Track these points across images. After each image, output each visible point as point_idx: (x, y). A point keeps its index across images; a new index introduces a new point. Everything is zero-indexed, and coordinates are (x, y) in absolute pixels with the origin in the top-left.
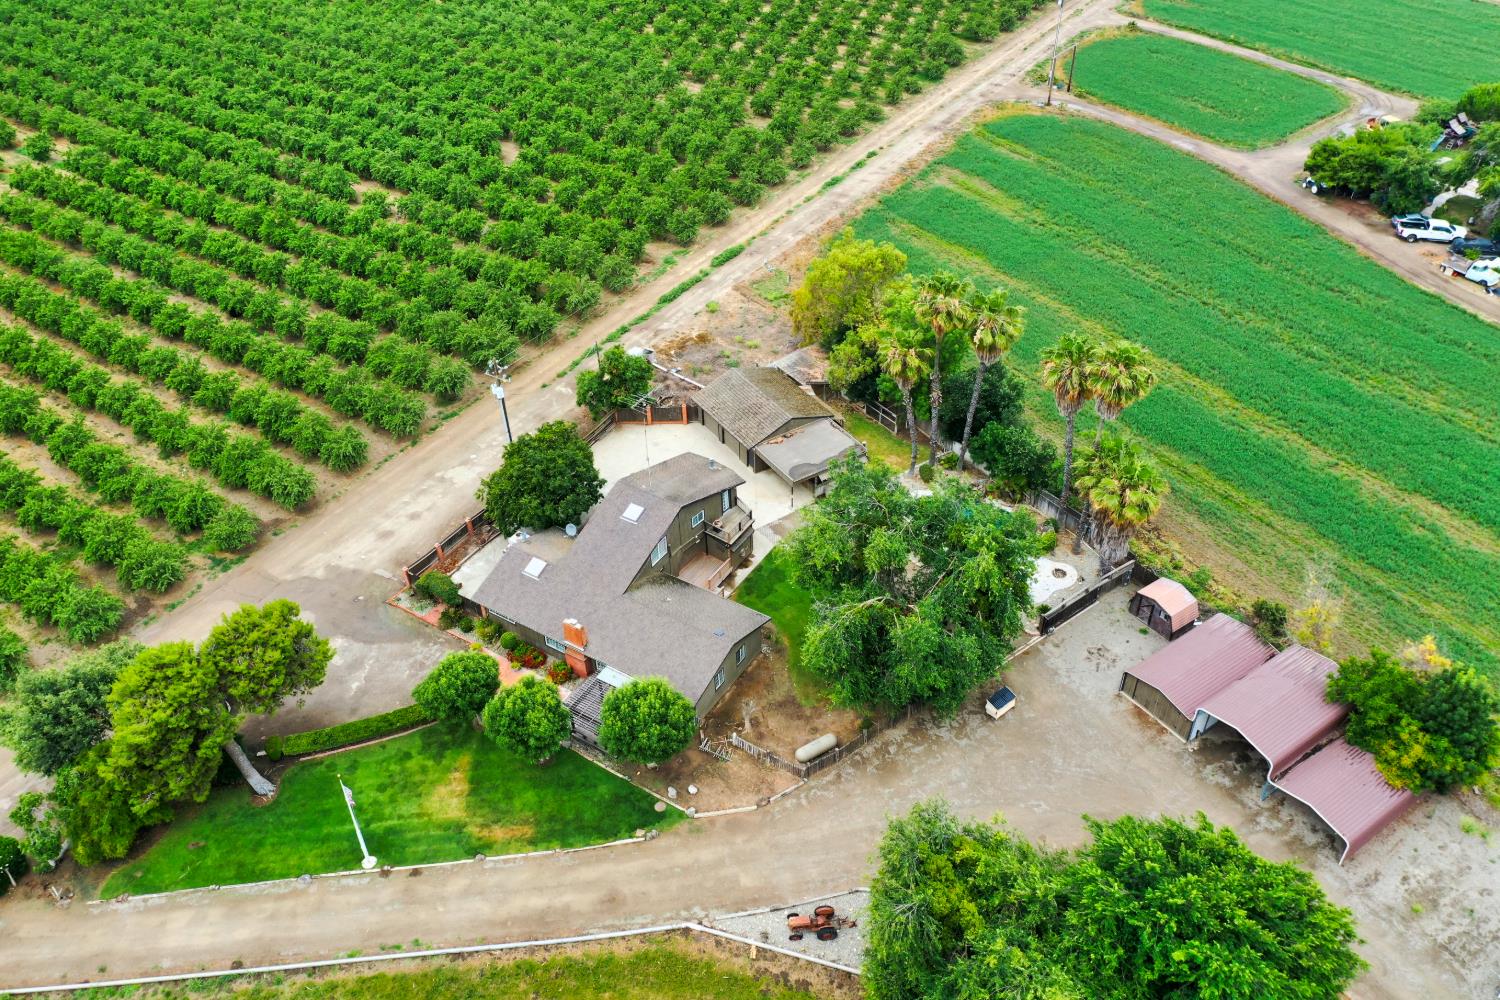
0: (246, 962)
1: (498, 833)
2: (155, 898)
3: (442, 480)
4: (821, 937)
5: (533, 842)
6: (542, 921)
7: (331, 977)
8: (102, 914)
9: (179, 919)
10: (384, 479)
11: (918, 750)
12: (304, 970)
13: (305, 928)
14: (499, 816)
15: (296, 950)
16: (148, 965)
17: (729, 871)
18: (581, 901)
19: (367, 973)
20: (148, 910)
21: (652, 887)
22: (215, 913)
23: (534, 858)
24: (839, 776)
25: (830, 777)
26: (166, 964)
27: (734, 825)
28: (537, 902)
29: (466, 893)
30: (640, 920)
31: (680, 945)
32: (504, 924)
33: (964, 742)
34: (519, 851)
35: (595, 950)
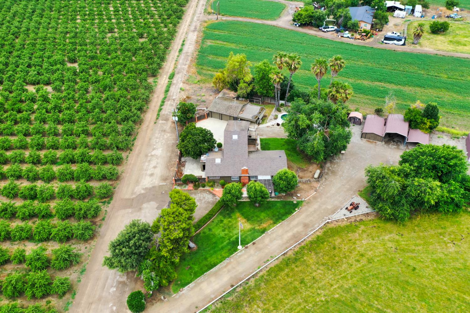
0: (234, 284)
1: (264, 225)
2: (191, 285)
3: (152, 156)
4: (356, 209)
5: (275, 223)
6: (295, 237)
7: (259, 275)
8: (180, 296)
9: (204, 286)
10: (132, 162)
11: (336, 166)
12: (251, 277)
13: (240, 269)
14: (261, 222)
15: (244, 275)
16: (208, 299)
17: (324, 207)
18: (300, 228)
19: (267, 269)
20: (192, 289)
21: (311, 218)
22: (213, 279)
23: (279, 226)
24: (325, 178)
25: (324, 179)
26: (213, 296)
27: (315, 198)
28: (290, 234)
29: (271, 241)
30: (316, 226)
31: (330, 226)
32: (287, 242)
33: (343, 161)
34: (273, 227)
35: (313, 237)
